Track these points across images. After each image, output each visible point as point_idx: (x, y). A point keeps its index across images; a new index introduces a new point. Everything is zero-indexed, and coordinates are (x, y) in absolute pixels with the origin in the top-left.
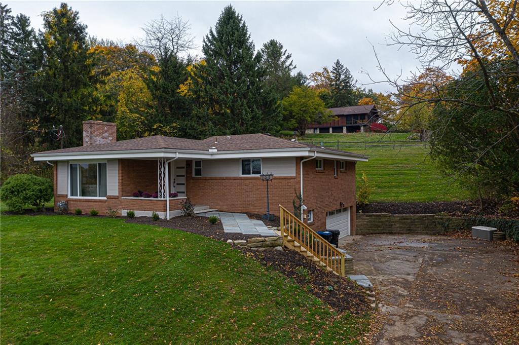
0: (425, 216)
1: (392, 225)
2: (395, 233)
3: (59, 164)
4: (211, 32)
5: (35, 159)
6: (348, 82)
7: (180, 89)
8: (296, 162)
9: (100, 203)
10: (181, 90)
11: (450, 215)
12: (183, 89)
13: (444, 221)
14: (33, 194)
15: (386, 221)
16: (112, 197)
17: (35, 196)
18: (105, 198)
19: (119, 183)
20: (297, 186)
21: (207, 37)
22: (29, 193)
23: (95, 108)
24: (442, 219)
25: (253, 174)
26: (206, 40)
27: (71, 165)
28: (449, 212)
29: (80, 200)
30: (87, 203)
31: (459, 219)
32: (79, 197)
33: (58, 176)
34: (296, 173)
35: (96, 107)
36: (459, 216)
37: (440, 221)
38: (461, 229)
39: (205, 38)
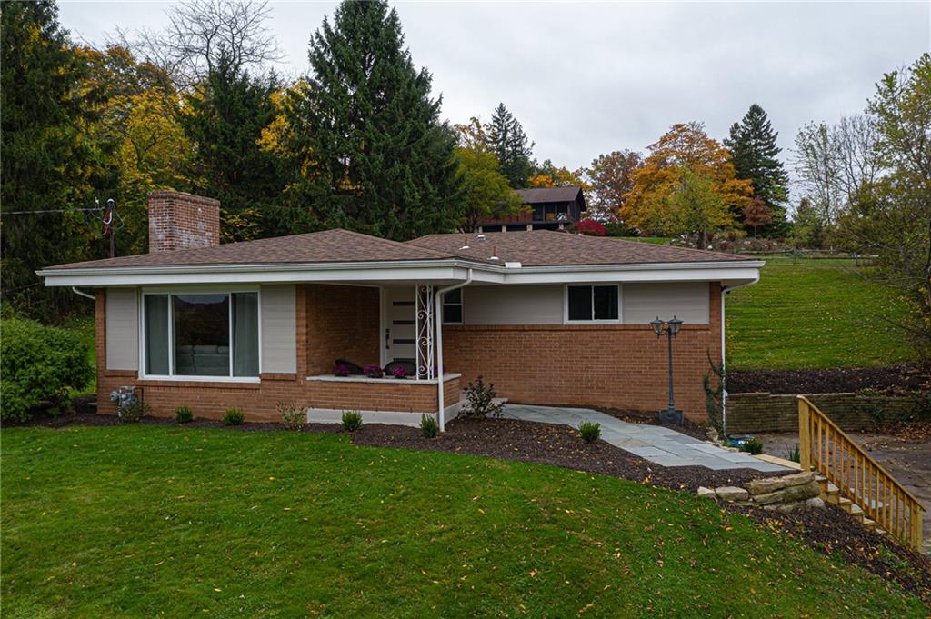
0: (839, 397)
1: (777, 416)
2: (785, 431)
3: (109, 294)
4: (326, 25)
5: (49, 283)
6: (519, 145)
7: (261, 138)
8: (711, 293)
9: (242, 393)
10: (263, 141)
11: (883, 394)
12: (269, 139)
13: (875, 406)
14: (54, 373)
15: (767, 408)
16: (278, 378)
17: (58, 377)
18: (256, 380)
19: (298, 342)
20: (713, 346)
21: (318, 34)
22: (45, 371)
23: (80, 171)
24: (869, 401)
25: (595, 318)
26: (316, 41)
27: (147, 297)
28: (880, 388)
29: (178, 385)
30: (198, 391)
31: (903, 401)
32: (172, 378)
33: (109, 324)
34: (710, 317)
35: (82, 168)
36: (900, 395)
37: (867, 406)
38: (909, 420)
39: (314, 36)
